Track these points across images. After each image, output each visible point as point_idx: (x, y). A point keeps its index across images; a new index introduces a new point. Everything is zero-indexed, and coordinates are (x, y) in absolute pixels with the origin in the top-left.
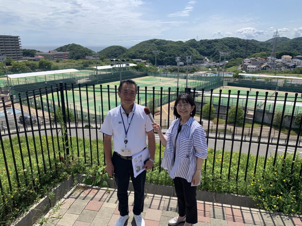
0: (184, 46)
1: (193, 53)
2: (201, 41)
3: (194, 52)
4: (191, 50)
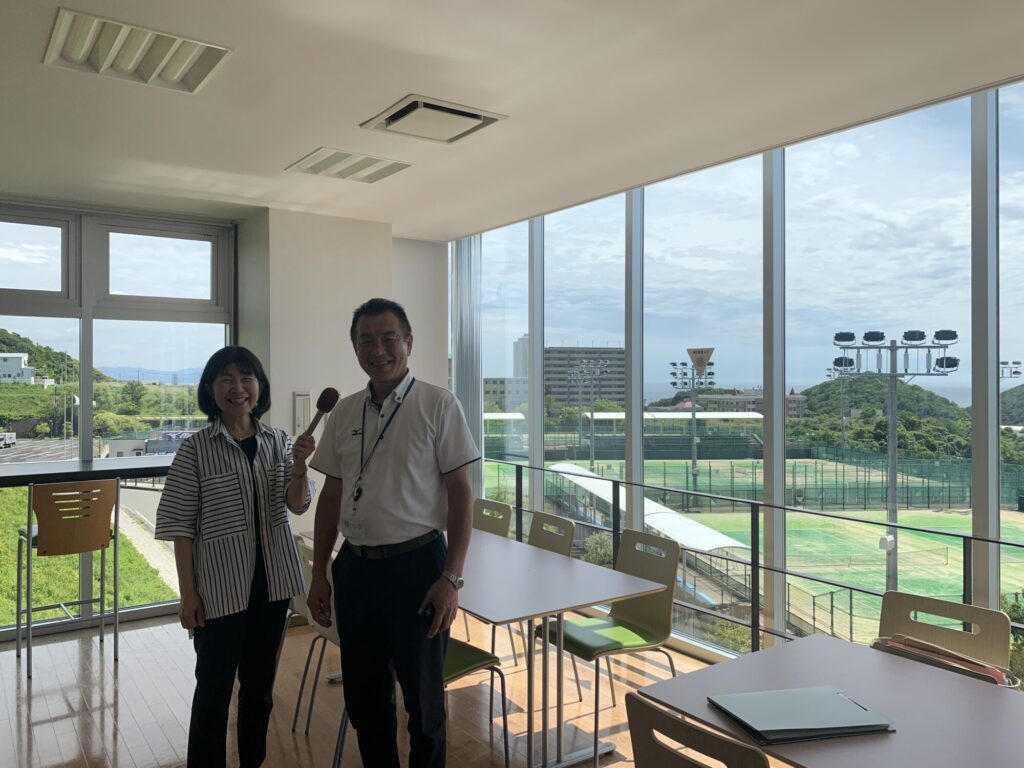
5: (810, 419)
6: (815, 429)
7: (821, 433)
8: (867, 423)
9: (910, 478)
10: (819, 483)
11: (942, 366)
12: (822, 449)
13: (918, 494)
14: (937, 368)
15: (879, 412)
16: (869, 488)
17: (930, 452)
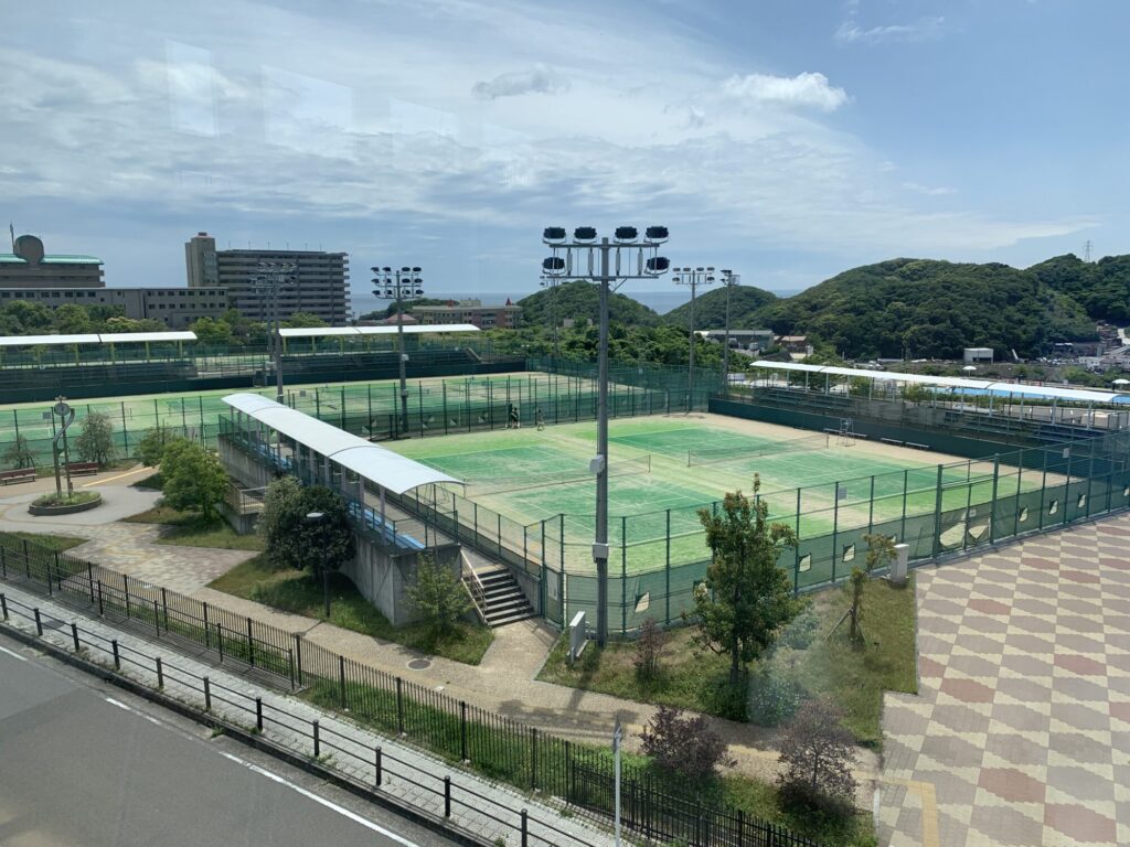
0: (1013, 281)
1: (1051, 309)
2: (1107, 260)
3: (1056, 307)
4: (1044, 301)
5: (526, 330)
6: (530, 340)
7: (536, 344)
8: (579, 332)
9: (618, 386)
10: (533, 397)
11: (652, 268)
12: (536, 361)
13: (625, 403)
14: (648, 270)
15: (590, 321)
16: (580, 400)
17: (634, 360)
